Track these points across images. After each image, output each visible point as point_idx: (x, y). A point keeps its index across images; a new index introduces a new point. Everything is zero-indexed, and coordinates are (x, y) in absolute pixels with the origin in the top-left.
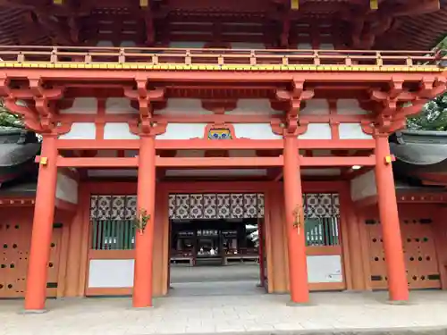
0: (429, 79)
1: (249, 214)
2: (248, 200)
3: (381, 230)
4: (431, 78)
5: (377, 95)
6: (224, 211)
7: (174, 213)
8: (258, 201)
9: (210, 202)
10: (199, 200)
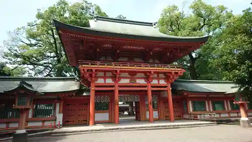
3: (168, 105)
4: (180, 72)
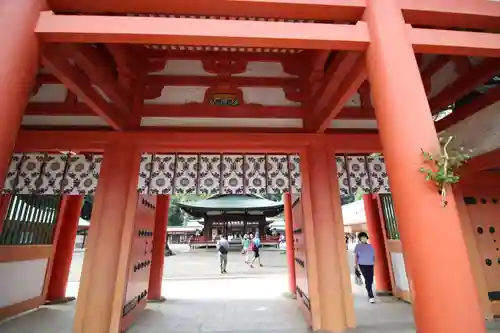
1: (276, 186)
2: (275, 165)
6: (233, 182)
7: (148, 183)
8: (290, 167)
9: (210, 167)
10: (191, 165)
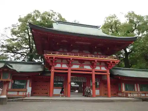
0: (116, 62)
4: (116, 61)
5: (108, 63)
